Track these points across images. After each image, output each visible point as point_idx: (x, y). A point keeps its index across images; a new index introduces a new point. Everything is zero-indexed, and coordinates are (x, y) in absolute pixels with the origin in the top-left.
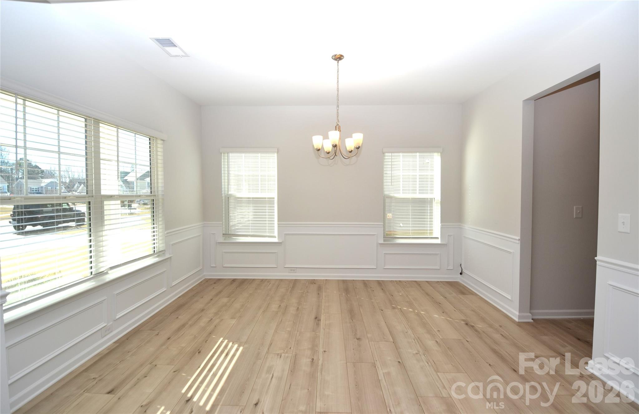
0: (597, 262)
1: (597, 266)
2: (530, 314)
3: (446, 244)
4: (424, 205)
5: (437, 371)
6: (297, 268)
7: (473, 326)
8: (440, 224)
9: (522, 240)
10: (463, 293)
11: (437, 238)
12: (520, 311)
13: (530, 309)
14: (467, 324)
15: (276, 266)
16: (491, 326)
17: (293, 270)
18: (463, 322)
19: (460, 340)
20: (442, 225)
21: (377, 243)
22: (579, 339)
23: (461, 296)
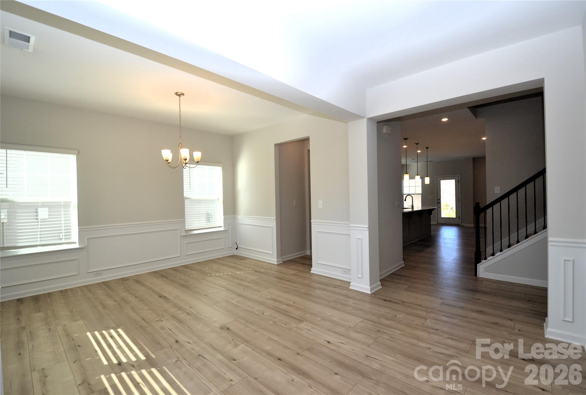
0: (312, 223)
1: (312, 225)
2: (281, 259)
3: (227, 230)
4: (200, 207)
5: (259, 292)
6: (103, 271)
7: (259, 272)
8: (223, 217)
9: (276, 219)
10: (242, 259)
11: (222, 227)
12: (277, 258)
13: (281, 256)
14: (256, 271)
15: (77, 274)
16: (267, 269)
17: (98, 273)
18: (253, 271)
19: (258, 278)
20: (224, 217)
21: (180, 236)
22: (302, 264)
23: (242, 261)
